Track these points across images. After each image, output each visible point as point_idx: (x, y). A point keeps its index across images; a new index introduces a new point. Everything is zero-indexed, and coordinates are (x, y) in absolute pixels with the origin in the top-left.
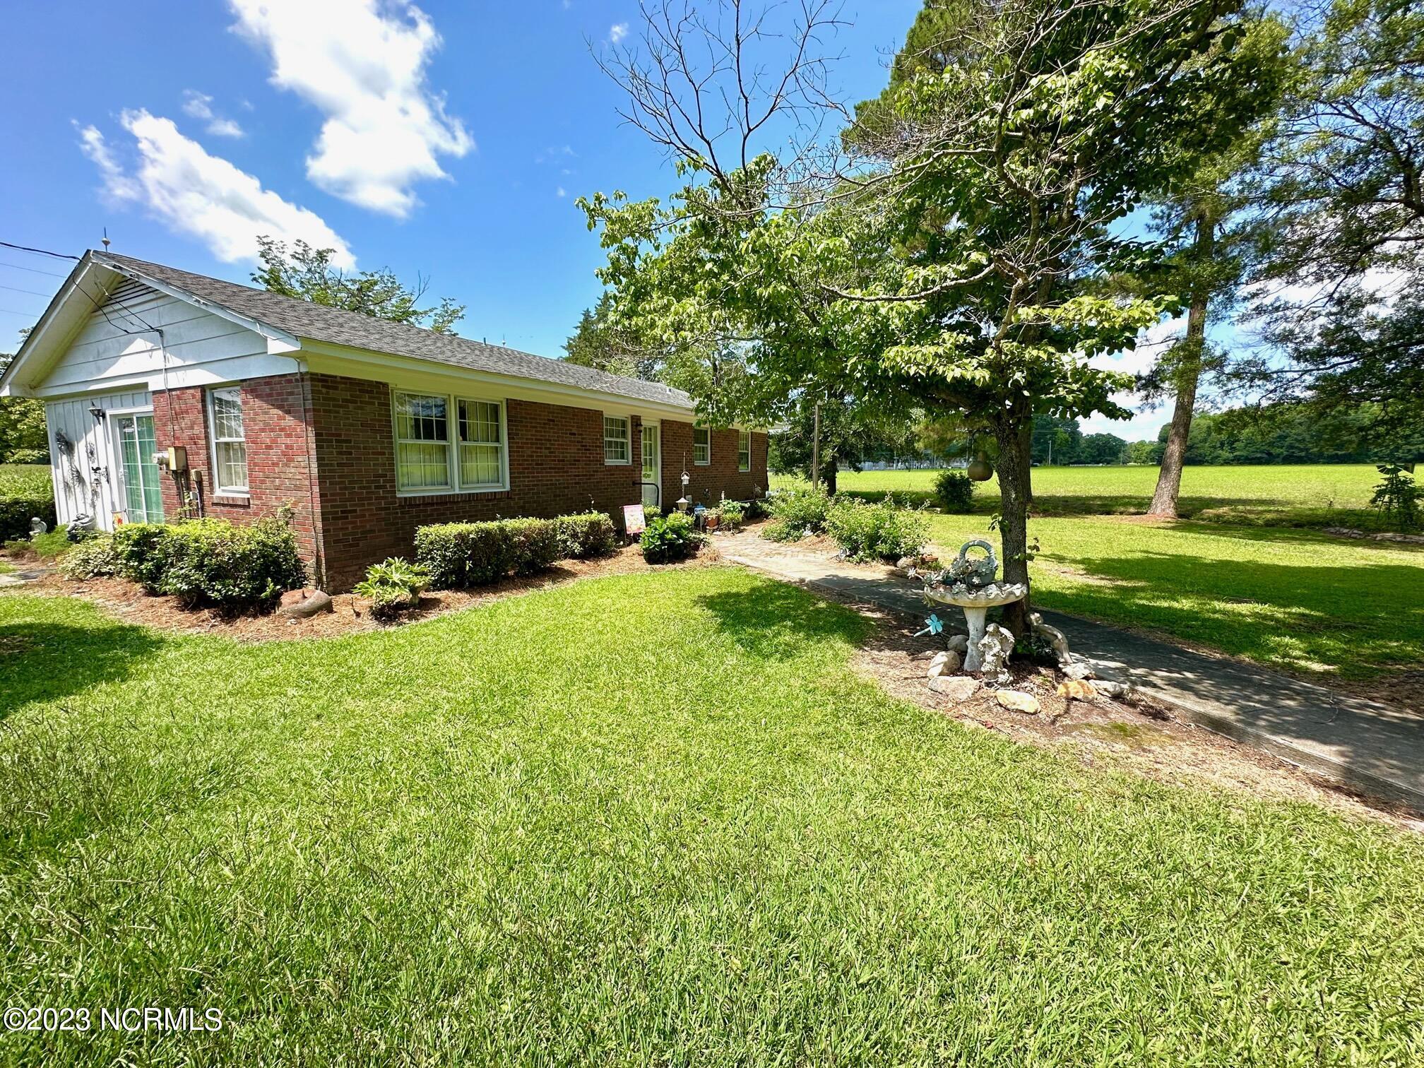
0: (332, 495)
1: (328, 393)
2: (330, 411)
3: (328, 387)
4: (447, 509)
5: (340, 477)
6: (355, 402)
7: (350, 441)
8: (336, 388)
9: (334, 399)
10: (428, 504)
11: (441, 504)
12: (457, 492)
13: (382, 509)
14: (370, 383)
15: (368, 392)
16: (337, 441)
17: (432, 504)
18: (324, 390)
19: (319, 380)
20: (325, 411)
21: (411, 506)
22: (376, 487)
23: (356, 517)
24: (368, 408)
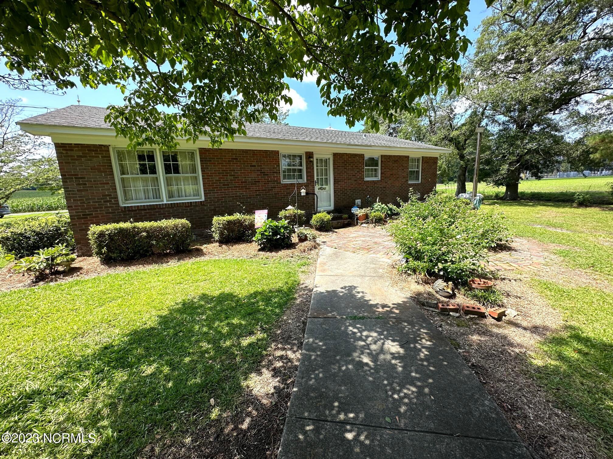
0: (75, 206)
1: (67, 153)
2: (69, 163)
3: (67, 150)
4: (156, 212)
5: (79, 197)
6: (86, 157)
7: (84, 178)
8: (72, 150)
9: (72, 156)
10: (142, 210)
11: (151, 209)
12: (165, 202)
13: (110, 213)
14: (95, 146)
15: (93, 151)
16: (76, 178)
17: (145, 210)
18: (64, 152)
19: (61, 147)
20: (65, 163)
21: (129, 211)
22: (105, 202)
23: (93, 217)
24: (95, 159)
